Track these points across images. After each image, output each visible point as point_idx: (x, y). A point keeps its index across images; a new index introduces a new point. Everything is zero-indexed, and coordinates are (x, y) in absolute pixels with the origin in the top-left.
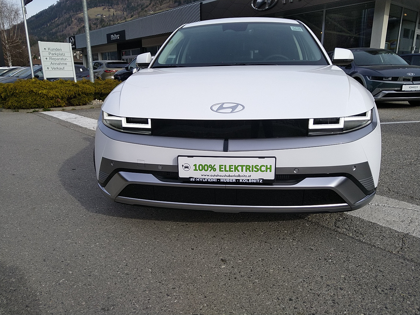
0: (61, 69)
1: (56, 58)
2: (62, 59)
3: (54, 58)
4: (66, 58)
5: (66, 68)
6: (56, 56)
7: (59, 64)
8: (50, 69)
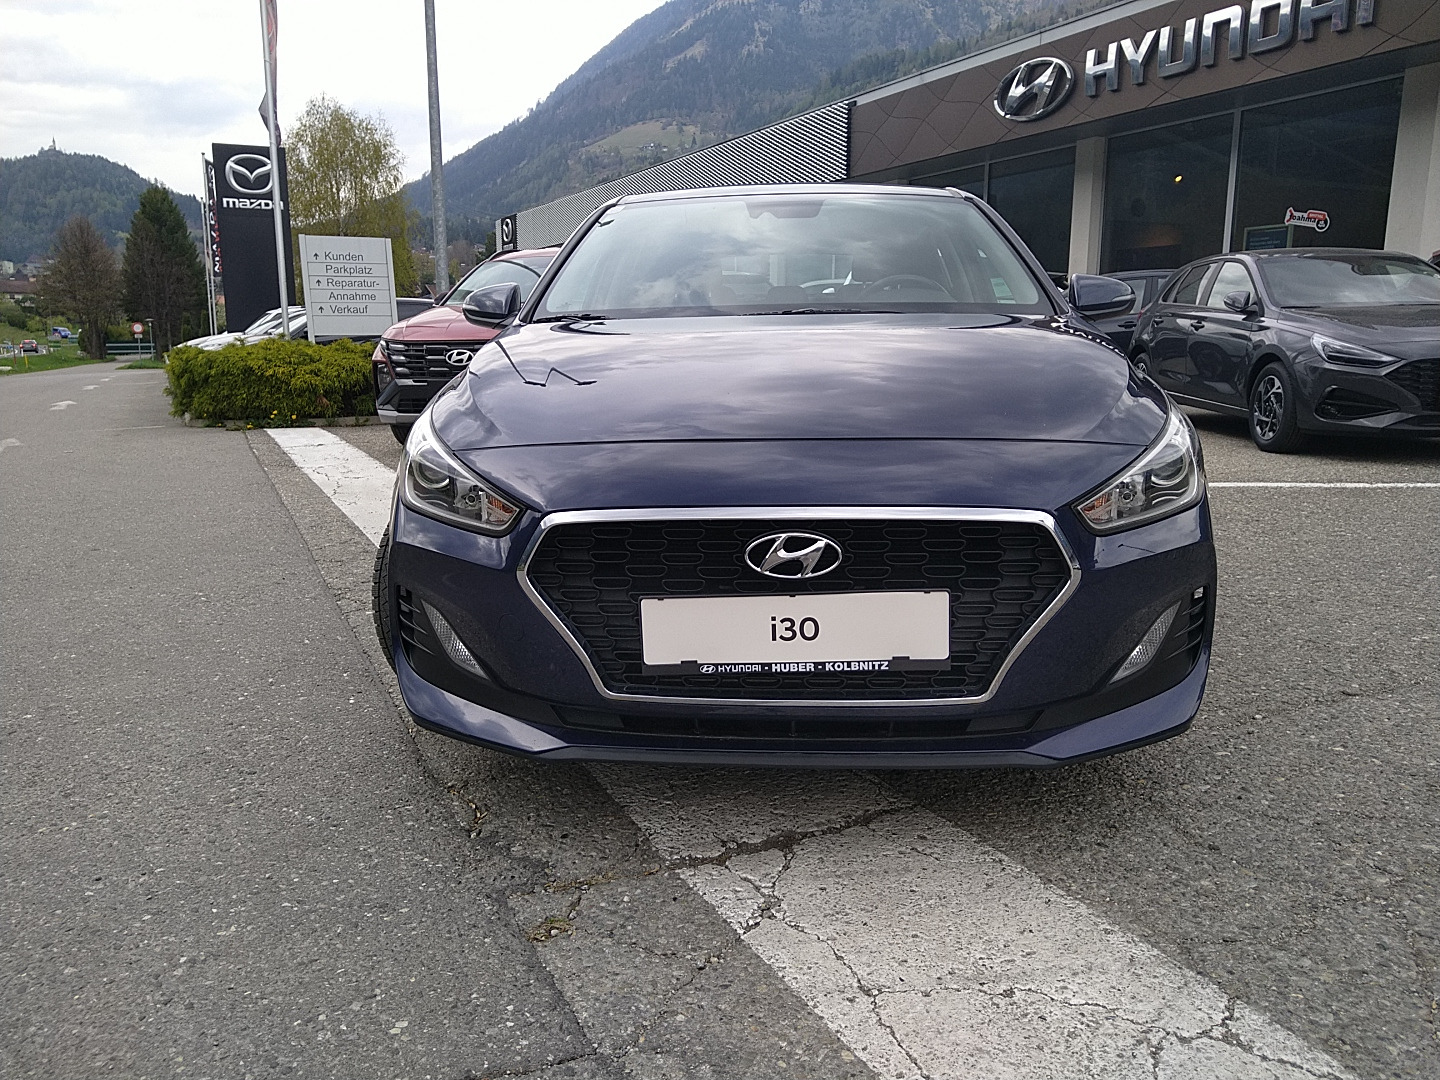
0: (357, 310)
1: (347, 279)
2: (361, 284)
3: (341, 279)
4: (373, 280)
5: (372, 308)
6: (346, 274)
7: (353, 297)
8: (327, 311)
